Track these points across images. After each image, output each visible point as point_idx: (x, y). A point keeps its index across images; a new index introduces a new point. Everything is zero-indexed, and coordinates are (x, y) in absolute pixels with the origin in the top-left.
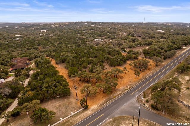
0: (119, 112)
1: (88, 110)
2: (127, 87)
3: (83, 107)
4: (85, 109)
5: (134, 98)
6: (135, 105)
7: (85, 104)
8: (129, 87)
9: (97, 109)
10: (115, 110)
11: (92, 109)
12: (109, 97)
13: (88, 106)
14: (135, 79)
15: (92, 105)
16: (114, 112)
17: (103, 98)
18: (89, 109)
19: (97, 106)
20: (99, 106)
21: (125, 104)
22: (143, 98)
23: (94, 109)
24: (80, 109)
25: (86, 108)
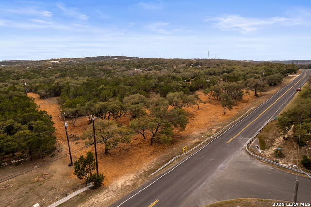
0: (210, 191)
1: (101, 191)
2: (210, 130)
3: (87, 183)
4: (92, 188)
5: (241, 149)
6: (251, 167)
7: (94, 172)
8: (214, 130)
9: (134, 185)
10: (195, 185)
11: (115, 187)
12: (169, 152)
13: (103, 178)
14: (224, 117)
15: (116, 177)
16: (191, 192)
17: (152, 157)
18: (106, 188)
19: (132, 177)
20: (141, 176)
21: (221, 165)
22: (260, 150)
23: (124, 188)
24: (75, 189)
25: (97, 184)
